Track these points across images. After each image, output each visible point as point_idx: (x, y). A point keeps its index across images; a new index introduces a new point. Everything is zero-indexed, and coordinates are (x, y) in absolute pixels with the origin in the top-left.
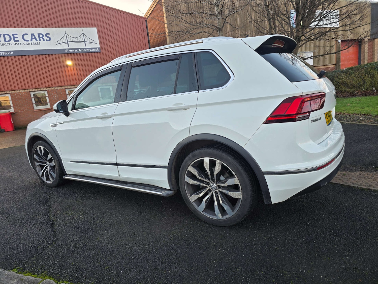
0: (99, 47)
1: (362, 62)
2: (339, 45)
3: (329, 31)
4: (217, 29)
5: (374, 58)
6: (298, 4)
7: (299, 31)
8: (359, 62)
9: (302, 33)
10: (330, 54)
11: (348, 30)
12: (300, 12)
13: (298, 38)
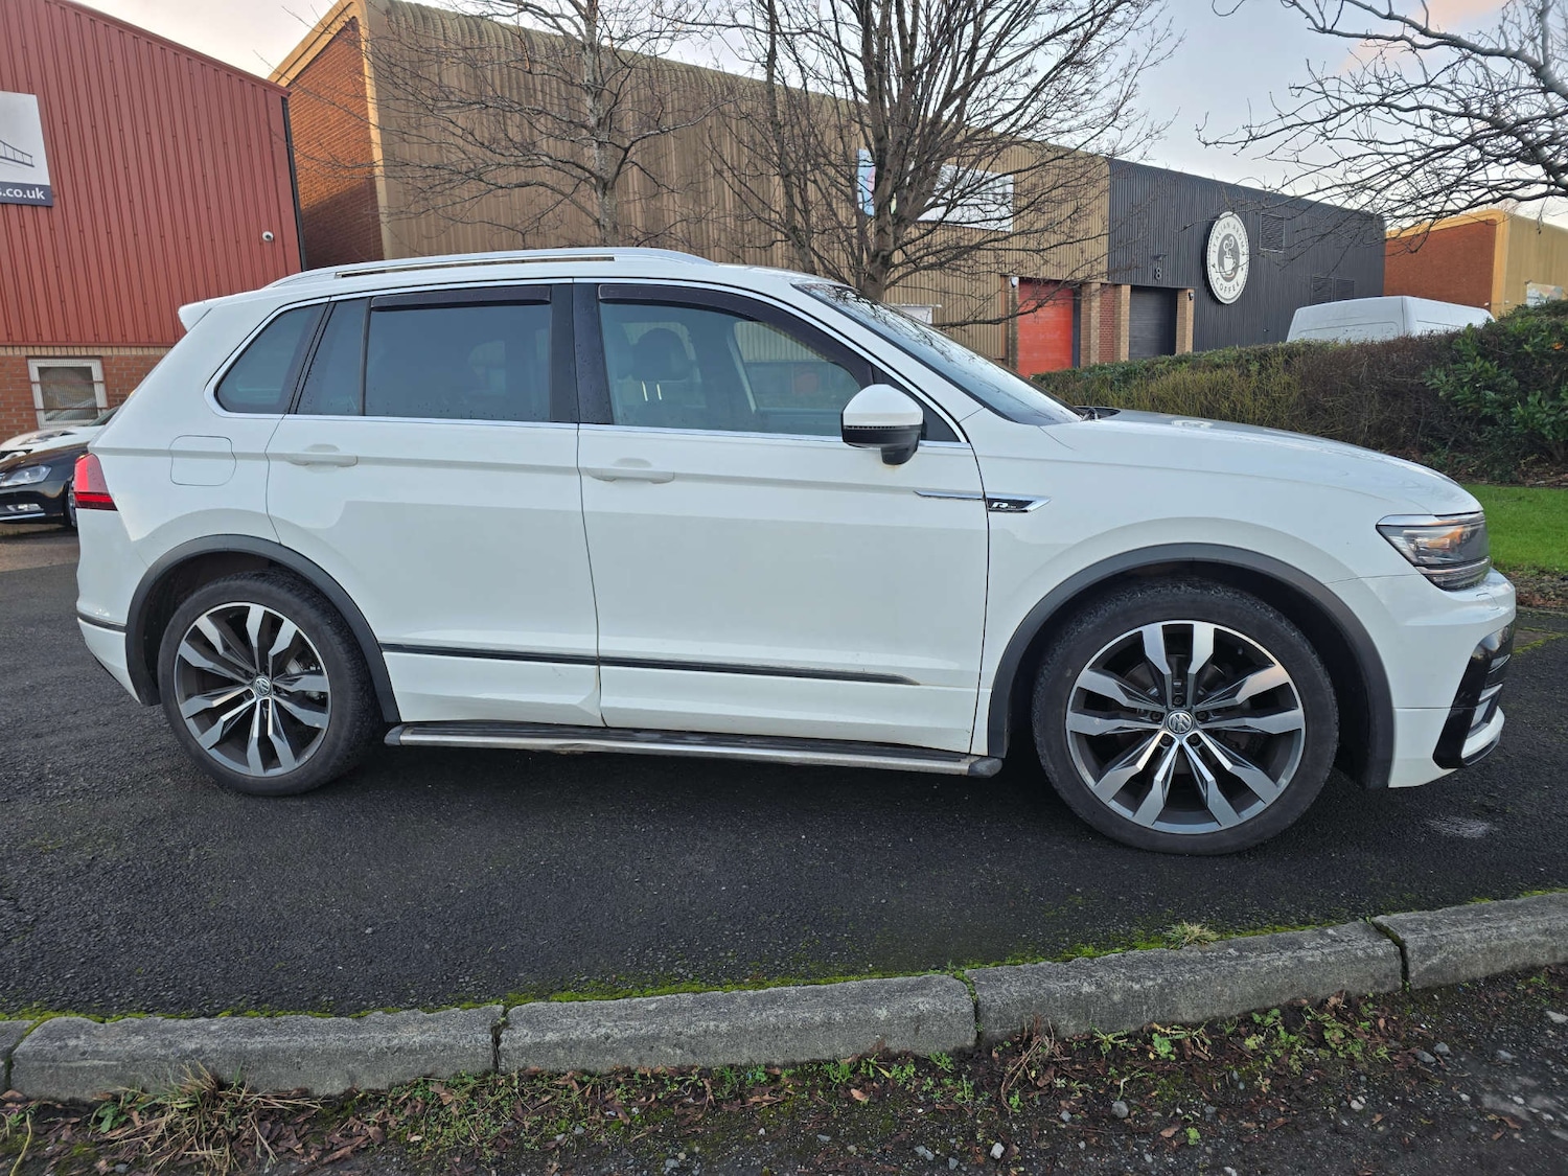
0: (47, 182)
1: (1082, 358)
2: (1013, 293)
3: (978, 247)
4: (593, 180)
5: (1119, 349)
6: (883, 137)
7: (886, 233)
8: (1076, 360)
9: (896, 239)
10: (984, 322)
11: (1034, 251)
12: (888, 166)
13: (883, 257)
